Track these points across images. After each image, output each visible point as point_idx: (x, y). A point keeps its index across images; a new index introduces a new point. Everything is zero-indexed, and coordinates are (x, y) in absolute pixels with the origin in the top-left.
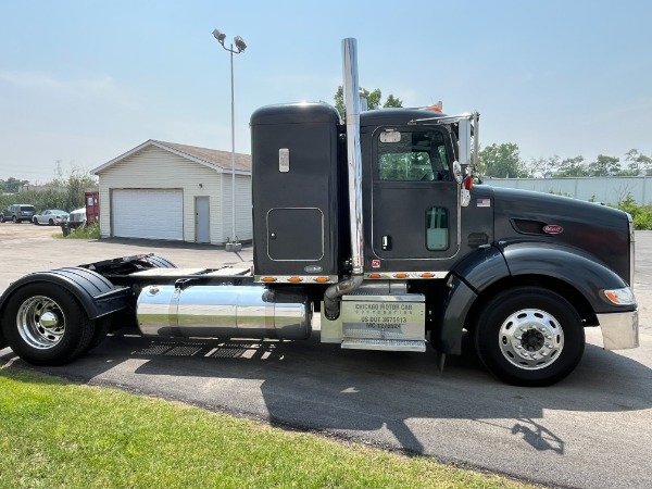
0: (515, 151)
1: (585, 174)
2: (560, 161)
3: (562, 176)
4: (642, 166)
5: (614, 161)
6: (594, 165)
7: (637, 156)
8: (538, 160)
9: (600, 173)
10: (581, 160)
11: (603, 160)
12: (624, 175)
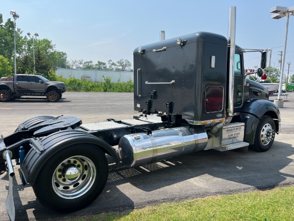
0: (65, 56)
1: (94, 69)
2: (83, 62)
3: (85, 69)
4: (113, 67)
5: (104, 64)
6: (97, 65)
7: (112, 63)
8: (74, 61)
9: (99, 69)
10: (92, 62)
11: (100, 63)
12: (108, 70)
